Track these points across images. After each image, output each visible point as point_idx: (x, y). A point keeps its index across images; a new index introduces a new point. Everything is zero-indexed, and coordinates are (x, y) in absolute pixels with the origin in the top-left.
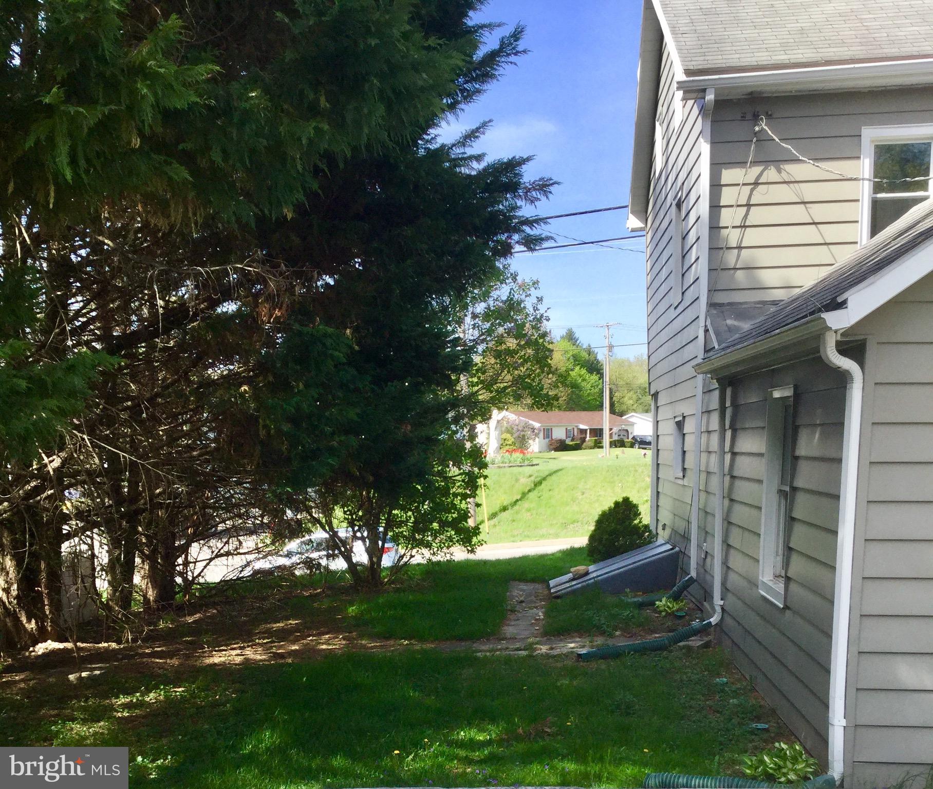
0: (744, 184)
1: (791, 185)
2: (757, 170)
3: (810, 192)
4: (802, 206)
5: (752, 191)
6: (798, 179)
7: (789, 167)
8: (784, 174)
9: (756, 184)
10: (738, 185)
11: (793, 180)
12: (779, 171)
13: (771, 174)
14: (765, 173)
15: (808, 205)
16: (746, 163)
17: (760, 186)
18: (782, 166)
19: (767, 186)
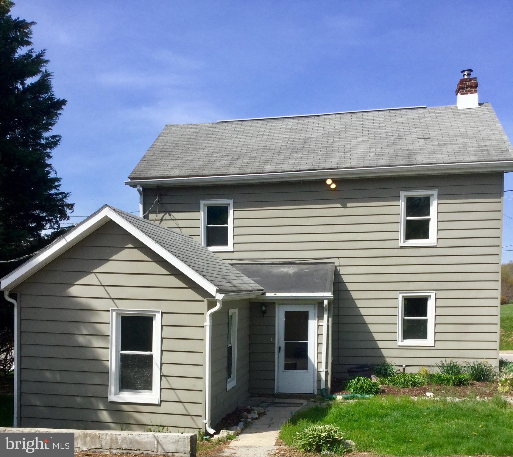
0: (156, 220)
1: (175, 221)
2: (162, 215)
3: (182, 224)
4: (179, 229)
5: (160, 222)
6: (177, 219)
7: (173, 214)
8: (172, 217)
9: (162, 220)
10: (154, 220)
11: (175, 219)
12: (170, 215)
13: (167, 217)
14: (165, 216)
15: (181, 229)
16: (156, 212)
17: (163, 221)
18: (171, 214)
19: (166, 221)
